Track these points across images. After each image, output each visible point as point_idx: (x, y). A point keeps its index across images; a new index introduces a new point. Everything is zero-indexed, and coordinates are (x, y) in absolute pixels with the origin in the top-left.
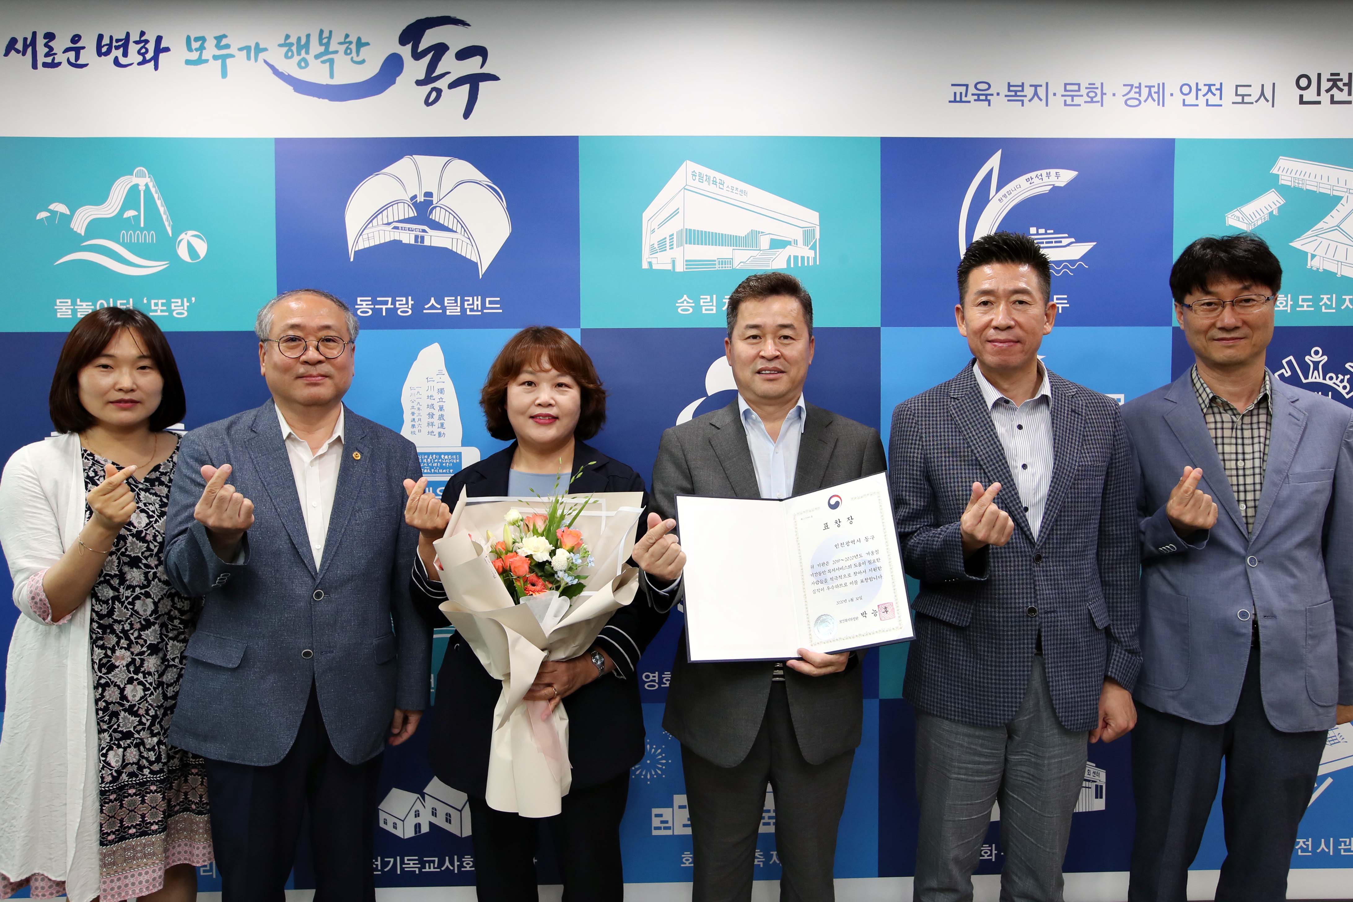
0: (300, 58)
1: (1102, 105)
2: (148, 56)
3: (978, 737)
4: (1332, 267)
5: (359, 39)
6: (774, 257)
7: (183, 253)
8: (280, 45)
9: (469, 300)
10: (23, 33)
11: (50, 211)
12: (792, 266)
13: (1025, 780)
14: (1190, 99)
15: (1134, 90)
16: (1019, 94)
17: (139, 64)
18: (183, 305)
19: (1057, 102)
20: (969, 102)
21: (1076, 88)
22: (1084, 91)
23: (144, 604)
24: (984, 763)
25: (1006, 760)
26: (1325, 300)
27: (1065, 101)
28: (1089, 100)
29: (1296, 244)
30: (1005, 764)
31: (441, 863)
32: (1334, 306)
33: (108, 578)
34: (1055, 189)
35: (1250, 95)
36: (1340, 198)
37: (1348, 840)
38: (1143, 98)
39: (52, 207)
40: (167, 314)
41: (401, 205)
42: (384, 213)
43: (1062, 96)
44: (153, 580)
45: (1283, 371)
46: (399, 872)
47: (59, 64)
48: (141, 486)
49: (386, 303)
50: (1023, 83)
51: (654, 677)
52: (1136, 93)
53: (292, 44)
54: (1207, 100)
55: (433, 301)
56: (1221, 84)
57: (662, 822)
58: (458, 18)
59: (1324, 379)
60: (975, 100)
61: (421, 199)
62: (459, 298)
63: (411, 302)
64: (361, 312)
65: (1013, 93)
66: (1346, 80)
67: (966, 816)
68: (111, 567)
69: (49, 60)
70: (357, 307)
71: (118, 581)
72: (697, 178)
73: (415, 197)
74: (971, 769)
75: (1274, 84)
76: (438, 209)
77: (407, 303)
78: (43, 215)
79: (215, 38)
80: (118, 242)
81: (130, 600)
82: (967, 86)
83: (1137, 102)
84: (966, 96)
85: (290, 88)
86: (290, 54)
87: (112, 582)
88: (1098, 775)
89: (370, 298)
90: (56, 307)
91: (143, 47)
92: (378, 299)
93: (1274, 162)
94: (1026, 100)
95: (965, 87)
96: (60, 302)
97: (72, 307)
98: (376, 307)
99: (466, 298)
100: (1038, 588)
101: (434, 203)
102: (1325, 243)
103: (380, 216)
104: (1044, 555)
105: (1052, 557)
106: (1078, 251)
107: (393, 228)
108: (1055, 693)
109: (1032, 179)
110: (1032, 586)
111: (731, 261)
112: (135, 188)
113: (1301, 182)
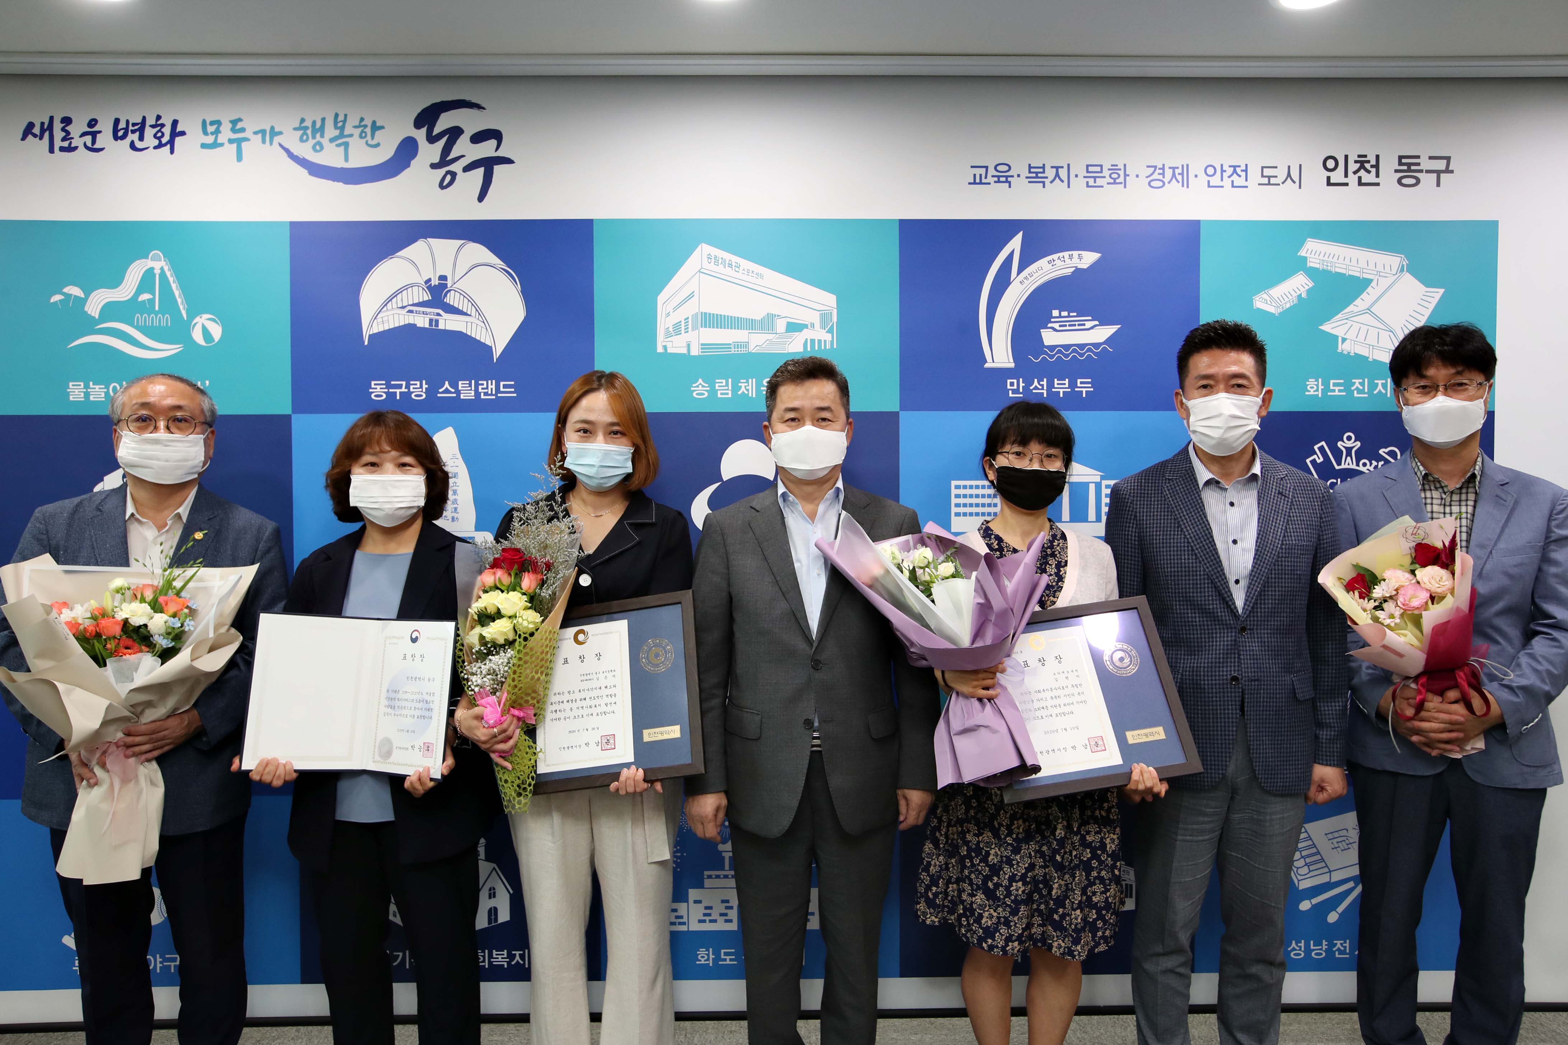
0: (314, 141)
1: (1125, 187)
2: (164, 140)
4: (1363, 351)
5: (374, 122)
6: (791, 340)
7: (198, 336)
8: (295, 129)
9: (483, 384)
10: (39, 118)
11: (64, 294)
12: (809, 349)
13: (1248, 837)
14: (1215, 181)
15: (1158, 171)
16: (1040, 175)
17: (155, 148)
19: (1079, 183)
20: (989, 184)
21: (1098, 169)
22: (1106, 173)
25: (1227, 818)
26: (1357, 385)
27: (1087, 183)
28: (1112, 181)
29: (1326, 327)
30: (1226, 822)
32: (1366, 391)
34: (1078, 271)
35: (1276, 177)
36: (1371, 281)
38: (1166, 180)
39: (66, 290)
41: (415, 288)
42: (399, 296)
43: (1085, 177)
45: (1315, 457)
47: (76, 148)
49: (400, 386)
50: (1044, 165)
52: (1159, 174)
53: (306, 128)
54: (1233, 182)
55: (447, 385)
56: (1246, 165)
57: (677, 917)
58: (473, 101)
59: (1357, 465)
60: (995, 182)
61: (435, 282)
62: (473, 381)
63: (425, 386)
64: (375, 396)
65: (1034, 175)
66: (1373, 162)
69: (66, 144)
70: (371, 390)
72: (713, 260)
73: (429, 280)
75: (1300, 166)
76: (452, 292)
77: (421, 387)
78: (57, 298)
79: (231, 122)
80: (132, 325)
82: (987, 167)
83: (1161, 184)
84: (986, 178)
86: (305, 137)
89: (384, 382)
90: (68, 390)
91: (159, 131)
92: (392, 383)
93: (1301, 244)
94: (1047, 181)
95: (985, 169)
96: (73, 385)
97: (85, 390)
98: (390, 390)
99: (480, 382)
100: (1242, 657)
101: (449, 286)
102: (1356, 327)
103: (394, 300)
104: (1249, 627)
105: (1257, 629)
106: (1101, 334)
107: (407, 312)
108: (1255, 755)
109: (1054, 261)
110: (1236, 656)
111: (746, 344)
112: (150, 272)
113: (1329, 265)
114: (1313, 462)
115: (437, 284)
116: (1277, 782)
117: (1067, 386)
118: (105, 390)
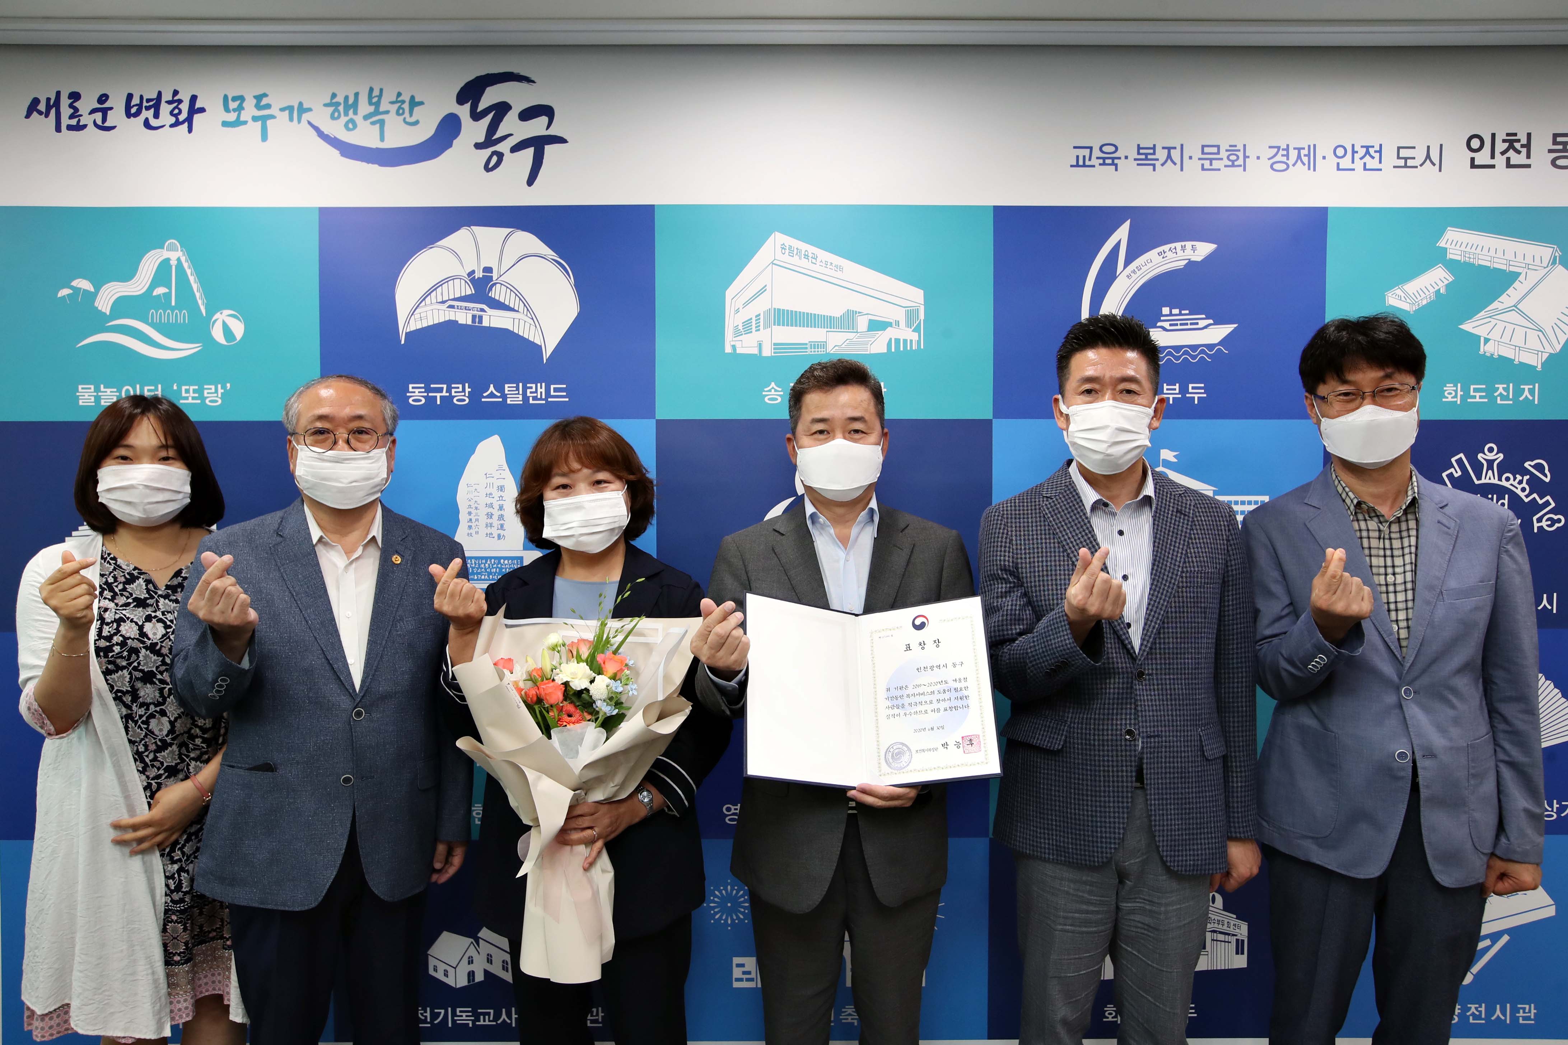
0: (347, 119)
1: (1245, 170)
2: (182, 118)
3: (1085, 883)
4: (1508, 353)
5: (413, 98)
6: (873, 340)
7: (218, 334)
8: (326, 105)
9: (531, 388)
10: (45, 93)
11: (72, 288)
12: (893, 350)
13: (1139, 930)
14: (1346, 163)
15: (1281, 152)
16: (1149, 157)
17: (172, 126)
18: (216, 391)
19: (1193, 166)
20: (1094, 166)
21: (1215, 150)
22: (1223, 154)
23: (159, 722)
24: (1092, 912)
25: (1118, 908)
26: (1501, 390)
27: (1203, 165)
28: (1230, 163)
29: (1467, 327)
30: (1117, 913)
31: (497, 1016)
32: (1511, 397)
33: (119, 694)
34: (1191, 264)
35: (1414, 158)
36: (1518, 274)
37: (1527, 1007)
38: (1291, 162)
39: (74, 283)
40: (199, 401)
41: (457, 281)
42: (439, 290)
43: (1199, 159)
44: (169, 697)
45: (1452, 470)
46: (450, 1025)
47: (85, 126)
48: (160, 593)
49: (440, 390)
50: (1154, 145)
51: (736, 809)
52: (1283, 155)
53: (338, 104)
54: (1365, 164)
55: (492, 388)
56: (1381, 145)
57: (744, 973)
58: (522, 74)
59: (1500, 479)
60: (1100, 164)
61: (479, 274)
62: (521, 385)
63: (468, 390)
64: (413, 401)
65: (1143, 157)
66: (1524, 141)
67: (1073, 972)
68: (122, 683)
69: (74, 122)
70: (408, 394)
71: (130, 698)
72: (787, 251)
73: (473, 272)
74: (1079, 919)
75: (1441, 145)
76: (498, 286)
77: (464, 390)
78: (64, 292)
79: (255, 97)
80: (147, 323)
81: (144, 718)
82: (1091, 148)
83: (1284, 166)
84: (1090, 159)
85: (336, 152)
86: (336, 114)
87: (124, 699)
88: (1239, 928)
89: (423, 385)
90: (78, 394)
91: (176, 107)
92: (432, 386)
93: (1441, 233)
94: (1158, 164)
95: (1089, 150)
96: (82, 388)
97: (95, 394)
98: (430, 394)
99: (528, 385)
100: (1139, 708)
101: (494, 279)
102: (1501, 326)
103: (434, 294)
104: (1147, 672)
105: (1157, 674)
106: (1216, 334)
107: (448, 307)
108: (1157, 828)
109: (1164, 253)
110: (1133, 706)
111: (824, 345)
112: (165, 264)
113: (1472, 256)
114: (1450, 476)
115: (481, 276)
116: (1186, 861)
117: (1177, 391)
118: (118, 394)
